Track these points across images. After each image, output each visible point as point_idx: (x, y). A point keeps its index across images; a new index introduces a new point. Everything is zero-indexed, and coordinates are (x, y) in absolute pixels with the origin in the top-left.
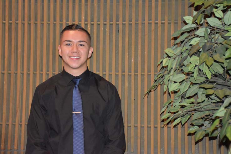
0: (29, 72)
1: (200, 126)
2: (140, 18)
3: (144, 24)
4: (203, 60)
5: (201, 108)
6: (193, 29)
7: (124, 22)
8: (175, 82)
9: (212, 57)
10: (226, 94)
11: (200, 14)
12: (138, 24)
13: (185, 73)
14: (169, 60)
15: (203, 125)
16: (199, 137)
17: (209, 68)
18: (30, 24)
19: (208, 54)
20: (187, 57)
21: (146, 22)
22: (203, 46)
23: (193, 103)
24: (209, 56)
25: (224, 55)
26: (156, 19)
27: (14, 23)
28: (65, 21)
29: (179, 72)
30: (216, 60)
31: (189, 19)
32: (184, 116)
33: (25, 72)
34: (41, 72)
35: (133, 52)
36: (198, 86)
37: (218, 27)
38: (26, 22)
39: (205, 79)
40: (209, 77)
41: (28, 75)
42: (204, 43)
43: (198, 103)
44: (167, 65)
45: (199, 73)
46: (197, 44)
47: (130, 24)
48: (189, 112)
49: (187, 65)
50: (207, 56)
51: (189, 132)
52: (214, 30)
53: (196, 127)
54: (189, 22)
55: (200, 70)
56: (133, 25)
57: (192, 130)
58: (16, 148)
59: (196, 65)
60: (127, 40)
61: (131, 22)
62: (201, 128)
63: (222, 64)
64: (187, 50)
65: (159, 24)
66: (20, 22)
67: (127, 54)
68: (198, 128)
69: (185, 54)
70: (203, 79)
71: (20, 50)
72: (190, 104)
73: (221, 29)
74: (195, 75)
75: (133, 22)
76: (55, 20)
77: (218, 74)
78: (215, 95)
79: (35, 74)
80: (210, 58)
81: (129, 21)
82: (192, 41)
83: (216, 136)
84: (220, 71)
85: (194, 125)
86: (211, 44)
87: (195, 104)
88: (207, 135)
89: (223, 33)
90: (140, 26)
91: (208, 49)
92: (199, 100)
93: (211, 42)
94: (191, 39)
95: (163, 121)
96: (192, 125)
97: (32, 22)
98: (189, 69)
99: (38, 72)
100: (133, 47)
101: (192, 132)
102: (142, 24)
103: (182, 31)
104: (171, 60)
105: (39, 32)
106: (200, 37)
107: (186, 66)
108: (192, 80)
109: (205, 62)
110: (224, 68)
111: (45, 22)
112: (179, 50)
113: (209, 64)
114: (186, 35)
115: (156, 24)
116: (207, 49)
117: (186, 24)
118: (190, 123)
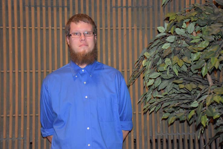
0: (20, 71)
1: (171, 113)
2: (114, 25)
3: (118, 29)
4: (175, 62)
5: (171, 98)
6: (164, 36)
7: (101, 28)
8: (151, 79)
9: (182, 59)
10: (193, 88)
11: (173, 26)
12: (113, 29)
13: (158, 71)
14: (147, 61)
15: (173, 112)
16: (171, 121)
17: (181, 68)
18: (19, 30)
19: (178, 57)
20: (159, 58)
21: (119, 28)
22: (173, 50)
23: (166, 95)
24: (179, 59)
25: (191, 58)
26: (127, 26)
27: (5, 28)
28: (51, 27)
29: (154, 70)
30: (185, 61)
31: (162, 29)
32: (157, 105)
33: (16, 71)
34: (31, 71)
35: (109, 53)
36: (168, 81)
37: (183, 35)
38: (16, 28)
39: (173, 76)
40: (177, 74)
41: (19, 73)
42: (174, 48)
43: (170, 94)
44: (145, 65)
45: (170, 71)
46: (168, 48)
47: (106, 30)
48: (162, 102)
49: (159, 64)
50: (178, 59)
51: (163, 118)
52: (179, 37)
53: (168, 114)
54: (161, 31)
55: (171, 69)
56: (109, 31)
57: (165, 116)
58: (10, 136)
59: (168, 65)
60: (104, 43)
61: (107, 28)
62: (171, 114)
63: (187, 65)
64: (158, 52)
65: (130, 30)
66: (10, 27)
67: (105, 54)
68: (169, 114)
69: (157, 56)
70: (172, 76)
71: (11, 52)
72: (164, 96)
73: (185, 37)
74: (168, 73)
75: (109, 28)
76: (42, 26)
77: (182, 71)
78: (185, 88)
79: (25, 73)
80: (181, 60)
81: (105, 27)
82: (163, 46)
83: (184, 120)
84: (185, 69)
85: (166, 111)
86: (179, 49)
87: (167, 96)
88: (177, 119)
89: (187, 40)
90: (114, 31)
91: (178, 53)
92: (171, 93)
93: (179, 47)
94: (163, 44)
95: (145, 109)
96: (165, 112)
97: (21, 27)
98: (165, 68)
99: (28, 71)
100: (109, 49)
101: (166, 118)
102: (116, 29)
103: (156, 38)
104: (148, 61)
105: (28, 36)
106: (169, 42)
107: (159, 66)
108: (164, 76)
109: (177, 63)
110: (187, 67)
111: (33, 27)
112: (152, 53)
113: (180, 65)
114: (158, 41)
115: (128, 30)
116: (176, 52)
117: (159, 33)
118: (163, 110)
